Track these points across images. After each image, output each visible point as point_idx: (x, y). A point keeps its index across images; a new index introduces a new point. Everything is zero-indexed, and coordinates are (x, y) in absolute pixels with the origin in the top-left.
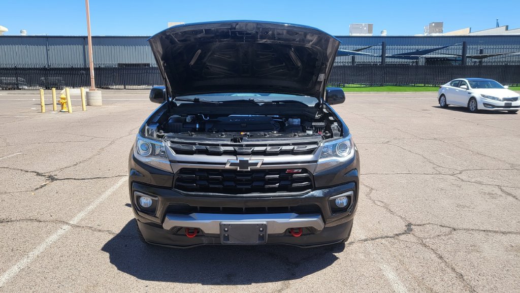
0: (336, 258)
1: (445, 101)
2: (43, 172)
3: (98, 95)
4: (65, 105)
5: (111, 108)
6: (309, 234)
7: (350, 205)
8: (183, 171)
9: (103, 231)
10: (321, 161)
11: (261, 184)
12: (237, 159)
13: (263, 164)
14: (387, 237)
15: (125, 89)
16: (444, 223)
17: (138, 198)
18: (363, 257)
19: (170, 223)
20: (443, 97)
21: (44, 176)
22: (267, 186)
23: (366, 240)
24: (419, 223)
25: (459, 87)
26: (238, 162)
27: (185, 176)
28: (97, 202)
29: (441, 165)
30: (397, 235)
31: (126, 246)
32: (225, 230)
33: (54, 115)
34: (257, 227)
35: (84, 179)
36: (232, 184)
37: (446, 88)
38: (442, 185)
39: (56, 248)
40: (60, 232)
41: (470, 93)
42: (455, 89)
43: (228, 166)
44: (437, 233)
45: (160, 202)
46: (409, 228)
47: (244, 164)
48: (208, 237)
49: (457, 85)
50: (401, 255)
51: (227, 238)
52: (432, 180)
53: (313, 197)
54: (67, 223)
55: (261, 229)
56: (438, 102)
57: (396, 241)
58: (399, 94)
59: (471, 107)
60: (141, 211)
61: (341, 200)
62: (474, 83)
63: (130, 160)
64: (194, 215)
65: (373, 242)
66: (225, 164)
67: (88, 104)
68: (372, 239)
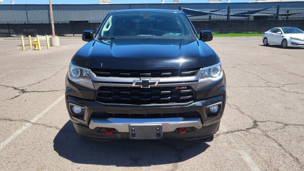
0: (208, 146)
1: (267, 42)
2: (18, 87)
3: (57, 39)
4: (37, 46)
5: (65, 47)
6: (191, 131)
7: (220, 111)
8: (102, 88)
9: (52, 127)
10: (200, 80)
11: (158, 97)
12: (140, 80)
13: (159, 83)
14: (242, 130)
15: (74, 36)
16: (279, 120)
17: (72, 107)
18: (227, 145)
19: (94, 125)
20: (266, 39)
21: (18, 90)
22: (162, 99)
23: (227, 133)
24: (261, 120)
25: (276, 33)
26: (141, 81)
27: (103, 92)
28: (50, 107)
29: (270, 81)
30: (248, 129)
31: (67, 137)
32: (132, 130)
33: (30, 52)
34: (155, 127)
35: (44, 92)
36: (138, 97)
37: (268, 33)
38: (272, 94)
39: (19, 139)
40: (24, 128)
41: (283, 36)
42: (274, 34)
43: (134, 85)
44: (275, 128)
45: (86, 110)
46: (255, 125)
47: (146, 83)
48: (121, 134)
49: (275, 32)
50: (253, 143)
51: (134, 135)
52: (266, 91)
53: (195, 106)
54: (29, 122)
55: (158, 129)
56: (263, 42)
57: (248, 133)
58: (237, 38)
59: (283, 45)
60: (74, 116)
61: (214, 107)
62: (285, 30)
63: (66, 80)
64: (110, 119)
65: (232, 134)
66: (132, 83)
67: (51, 45)
68: (232, 132)
